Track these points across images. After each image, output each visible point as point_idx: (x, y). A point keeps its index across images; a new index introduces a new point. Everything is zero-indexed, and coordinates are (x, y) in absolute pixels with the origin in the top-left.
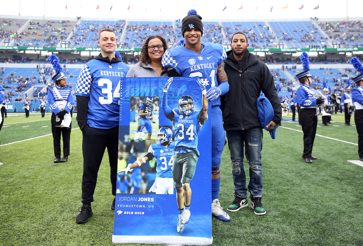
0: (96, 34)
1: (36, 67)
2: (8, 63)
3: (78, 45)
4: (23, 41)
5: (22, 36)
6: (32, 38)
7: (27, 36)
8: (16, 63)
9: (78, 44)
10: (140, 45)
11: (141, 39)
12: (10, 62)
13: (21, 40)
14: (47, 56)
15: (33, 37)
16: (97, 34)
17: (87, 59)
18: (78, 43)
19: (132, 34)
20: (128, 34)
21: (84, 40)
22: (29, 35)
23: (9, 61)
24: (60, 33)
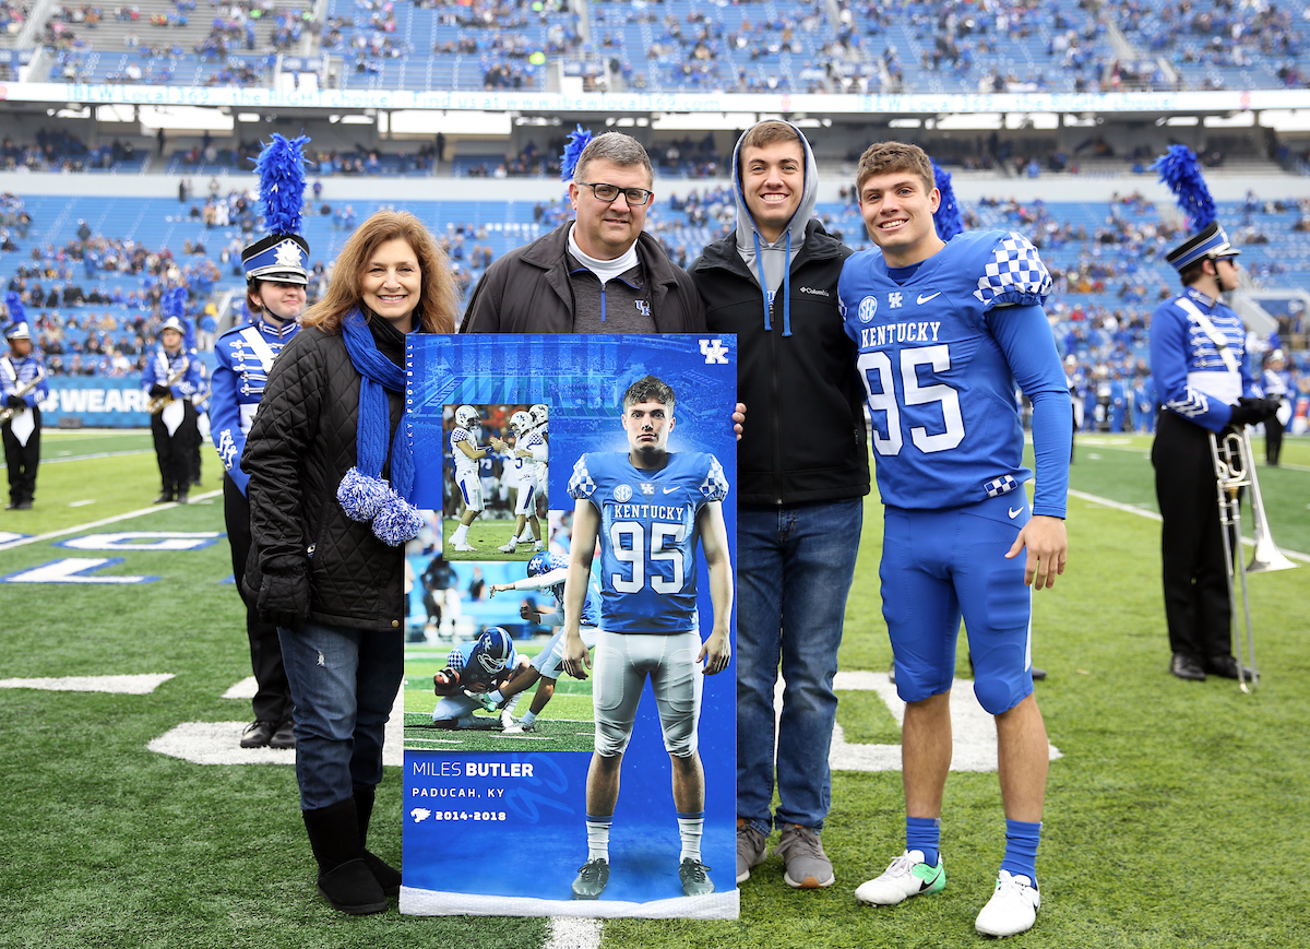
0: (441, 19)
1: (175, 193)
2: (23, 172)
3: (372, 78)
4: (87, 57)
5: (71, 28)
6: (127, 38)
7: (91, 27)
8: (66, 172)
9: (373, 72)
10: (688, 79)
11: (684, 43)
12: (34, 167)
13: (74, 50)
14: (211, 134)
15: (132, 32)
16: (446, 19)
17: (414, 149)
18: (374, 68)
19: (623, 21)
20: (601, 19)
21: (395, 53)
22: (100, 24)
23: (30, 160)
24: (256, 14)
